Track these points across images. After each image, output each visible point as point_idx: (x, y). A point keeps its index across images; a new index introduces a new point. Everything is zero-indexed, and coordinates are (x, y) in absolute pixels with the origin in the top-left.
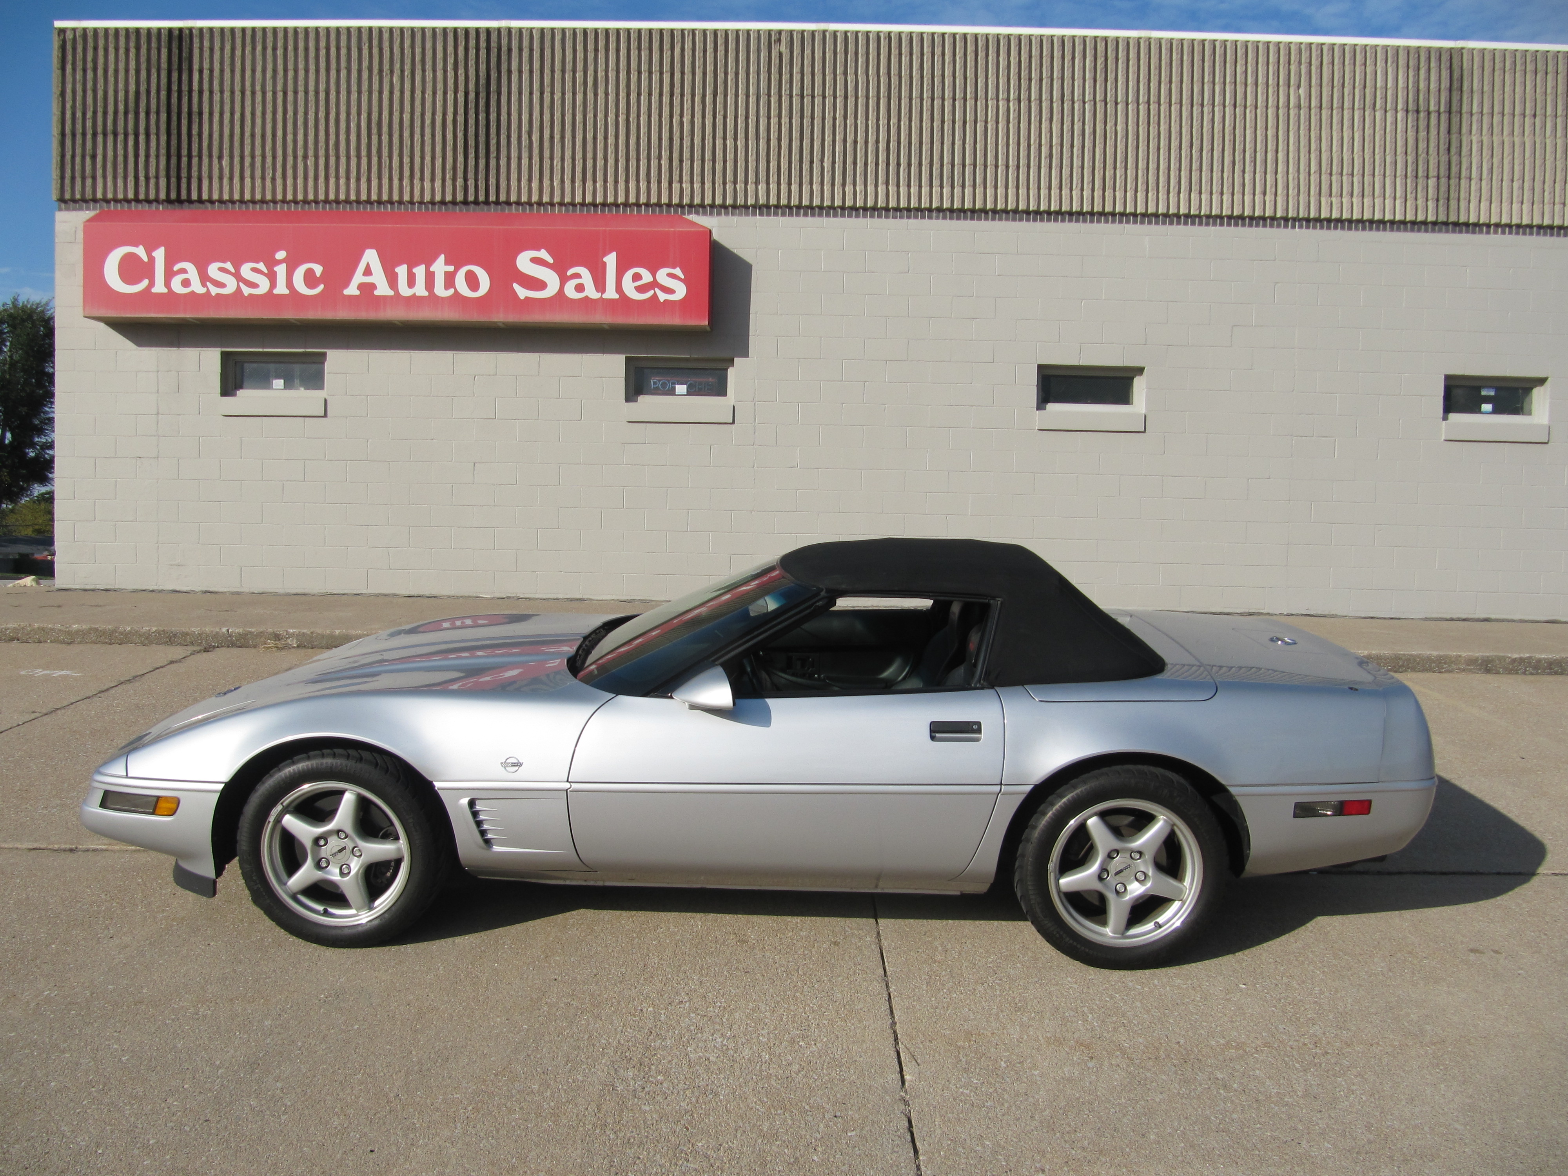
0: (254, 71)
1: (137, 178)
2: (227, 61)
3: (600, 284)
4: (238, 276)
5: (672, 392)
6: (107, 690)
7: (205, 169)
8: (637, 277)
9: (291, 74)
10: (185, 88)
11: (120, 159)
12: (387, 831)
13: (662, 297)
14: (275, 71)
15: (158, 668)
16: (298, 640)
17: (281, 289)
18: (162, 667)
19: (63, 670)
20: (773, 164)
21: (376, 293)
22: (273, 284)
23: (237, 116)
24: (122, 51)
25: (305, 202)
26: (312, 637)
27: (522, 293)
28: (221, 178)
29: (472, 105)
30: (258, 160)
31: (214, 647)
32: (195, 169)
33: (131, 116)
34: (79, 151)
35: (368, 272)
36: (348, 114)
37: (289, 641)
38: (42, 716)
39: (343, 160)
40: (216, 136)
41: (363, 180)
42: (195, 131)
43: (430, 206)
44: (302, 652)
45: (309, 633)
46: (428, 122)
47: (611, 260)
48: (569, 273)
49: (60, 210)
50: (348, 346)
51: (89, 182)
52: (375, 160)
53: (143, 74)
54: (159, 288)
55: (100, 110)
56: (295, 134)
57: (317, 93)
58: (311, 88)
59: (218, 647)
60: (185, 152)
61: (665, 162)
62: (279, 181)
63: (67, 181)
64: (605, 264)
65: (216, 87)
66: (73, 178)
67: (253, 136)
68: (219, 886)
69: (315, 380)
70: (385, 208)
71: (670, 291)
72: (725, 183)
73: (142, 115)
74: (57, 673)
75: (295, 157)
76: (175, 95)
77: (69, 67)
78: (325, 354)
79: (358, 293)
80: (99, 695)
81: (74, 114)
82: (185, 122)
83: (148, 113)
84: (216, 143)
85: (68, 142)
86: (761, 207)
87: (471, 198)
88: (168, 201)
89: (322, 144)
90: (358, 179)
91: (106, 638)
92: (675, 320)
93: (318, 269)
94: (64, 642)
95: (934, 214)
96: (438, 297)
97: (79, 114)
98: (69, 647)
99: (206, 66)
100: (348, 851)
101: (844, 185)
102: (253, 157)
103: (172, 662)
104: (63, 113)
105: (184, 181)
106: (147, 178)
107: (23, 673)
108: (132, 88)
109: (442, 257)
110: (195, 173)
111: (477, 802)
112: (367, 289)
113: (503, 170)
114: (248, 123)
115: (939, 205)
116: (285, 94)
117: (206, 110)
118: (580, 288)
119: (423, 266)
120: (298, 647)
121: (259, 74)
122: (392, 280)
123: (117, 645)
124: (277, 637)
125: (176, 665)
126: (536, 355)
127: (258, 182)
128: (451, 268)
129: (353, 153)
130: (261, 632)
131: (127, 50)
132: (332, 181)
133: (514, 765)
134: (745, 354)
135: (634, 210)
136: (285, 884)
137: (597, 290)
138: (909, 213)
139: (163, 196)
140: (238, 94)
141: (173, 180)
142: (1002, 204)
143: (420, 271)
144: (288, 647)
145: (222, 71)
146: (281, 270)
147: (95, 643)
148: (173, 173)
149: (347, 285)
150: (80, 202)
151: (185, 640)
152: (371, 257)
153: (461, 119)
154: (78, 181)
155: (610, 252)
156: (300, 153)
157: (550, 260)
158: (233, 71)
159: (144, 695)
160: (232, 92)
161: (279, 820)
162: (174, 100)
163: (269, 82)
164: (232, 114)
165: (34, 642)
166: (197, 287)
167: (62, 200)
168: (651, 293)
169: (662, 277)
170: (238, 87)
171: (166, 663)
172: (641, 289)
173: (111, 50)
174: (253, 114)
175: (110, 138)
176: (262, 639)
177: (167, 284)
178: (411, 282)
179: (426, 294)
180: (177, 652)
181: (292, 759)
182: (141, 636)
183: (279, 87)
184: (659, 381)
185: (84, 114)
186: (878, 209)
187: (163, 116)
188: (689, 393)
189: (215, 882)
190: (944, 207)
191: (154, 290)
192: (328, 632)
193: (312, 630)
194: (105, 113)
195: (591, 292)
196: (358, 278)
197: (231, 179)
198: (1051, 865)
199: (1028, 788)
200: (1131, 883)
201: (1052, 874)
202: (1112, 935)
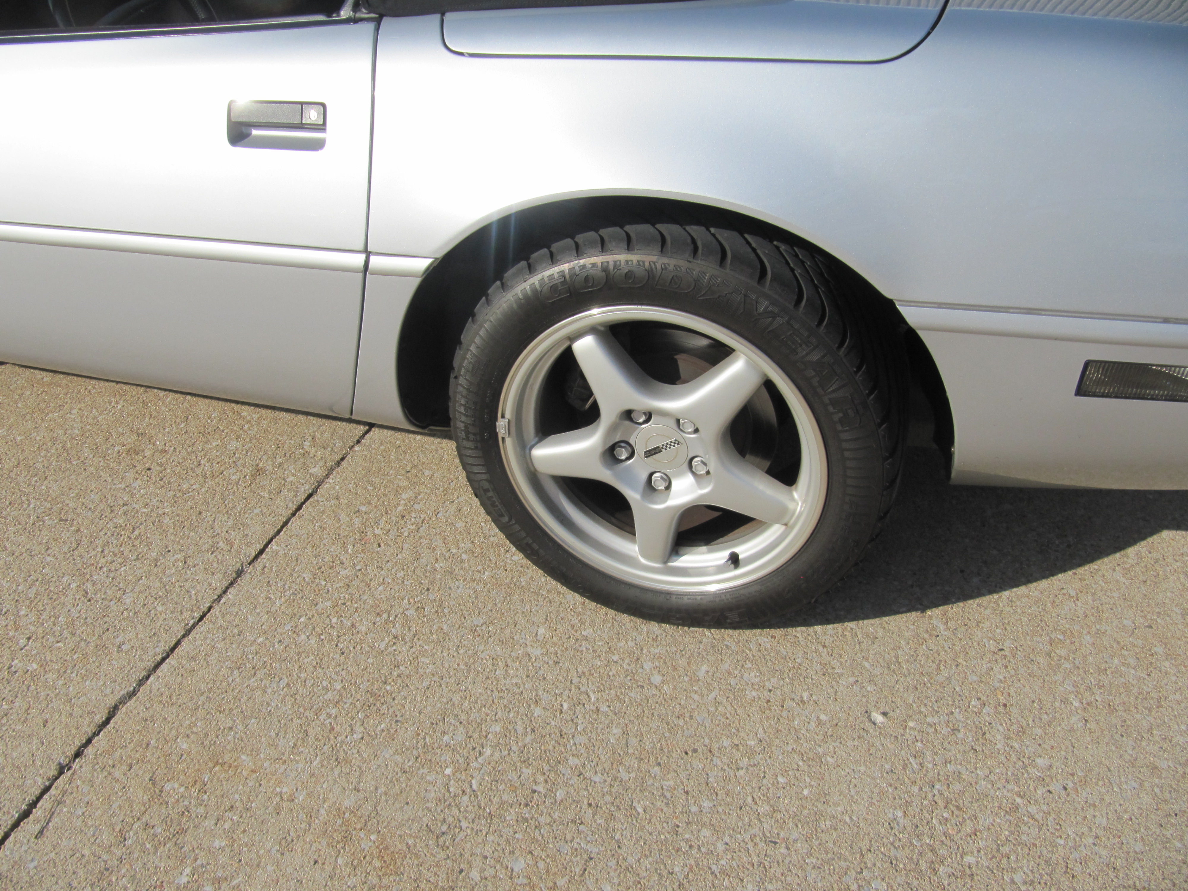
198: (501, 425)
199: (422, 264)
200: (680, 474)
201: (508, 441)
202: (643, 561)
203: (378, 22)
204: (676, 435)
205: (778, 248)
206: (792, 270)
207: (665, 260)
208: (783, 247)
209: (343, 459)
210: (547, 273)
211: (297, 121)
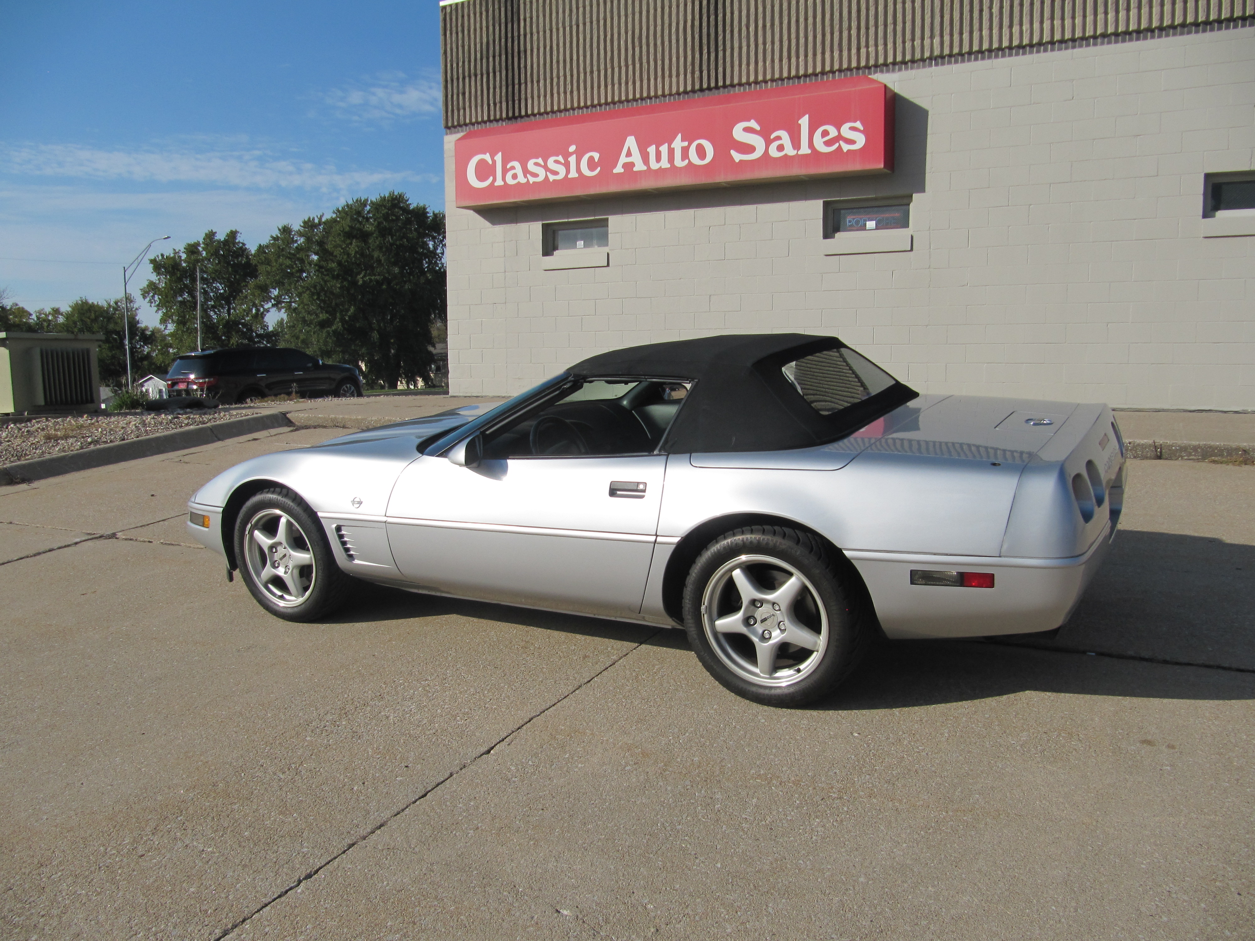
0: (557, 13)
1: (489, 105)
2: (541, 9)
3: (796, 143)
4: (546, 167)
5: (863, 228)
7: (529, 91)
8: (825, 133)
9: (581, 10)
10: (516, 34)
11: (479, 93)
13: (846, 147)
14: (571, 10)
17: (573, 174)
20: (947, 18)
21: (635, 169)
22: (568, 172)
23: (548, 48)
24: (478, 15)
25: (593, 106)
27: (737, 157)
28: (539, 97)
29: (705, 11)
30: (562, 79)
32: (523, 92)
33: (484, 61)
34: (455, 91)
35: (629, 154)
36: (619, 34)
39: (616, 70)
40: (535, 66)
41: (630, 83)
42: (522, 65)
43: (677, 96)
46: (674, 30)
47: (804, 122)
48: (772, 137)
49: (447, 134)
50: (622, 212)
51: (462, 112)
52: (638, 66)
53: (491, 28)
54: (499, 182)
55: (466, 60)
56: (585, 57)
57: (598, 21)
58: (594, 19)
60: (516, 81)
61: (854, 32)
62: (575, 93)
63: (449, 114)
64: (800, 125)
65: (535, 30)
66: (453, 111)
67: (558, 62)
69: (603, 239)
70: (646, 103)
71: (851, 142)
72: (904, 42)
73: (491, 59)
75: (585, 73)
76: (510, 40)
77: (448, 33)
78: (607, 219)
79: (622, 171)
81: (452, 65)
82: (516, 59)
83: (494, 57)
84: (535, 71)
85: (449, 86)
86: (936, 59)
87: (705, 86)
88: (508, 118)
89: (602, 60)
90: (627, 83)
92: (856, 166)
93: (596, 156)
95: (1099, 40)
96: (677, 167)
97: (455, 65)
99: (528, 15)
100: (287, 557)
101: (1011, 26)
102: (558, 78)
104: (446, 66)
105: (517, 102)
106: (495, 104)
108: (485, 40)
109: (679, 136)
110: (523, 96)
111: (341, 528)
112: (629, 166)
113: (728, 59)
114: (555, 53)
115: (1103, 31)
116: (578, 26)
117: (529, 48)
118: (781, 148)
119: (667, 144)
121: (561, 15)
122: (645, 158)
126: (754, 206)
127: (562, 95)
128: (686, 144)
129: (623, 64)
131: (481, 14)
132: (609, 87)
133: (358, 503)
134: (922, 190)
135: (829, 77)
136: (259, 576)
137: (794, 148)
138: (1074, 43)
139: (504, 116)
140: (548, 32)
141: (510, 103)
142: (1168, 21)
143: (664, 149)
145: (538, 17)
146: (572, 159)
148: (510, 98)
149: (615, 166)
150: (458, 127)
152: (631, 142)
153: (697, 23)
154: (456, 112)
155: (804, 115)
156: (588, 70)
157: (758, 128)
158: (544, 16)
160: (545, 32)
161: (251, 533)
162: (509, 44)
163: (567, 19)
164: (545, 48)
166: (521, 179)
167: (447, 127)
168: (837, 145)
169: (845, 130)
170: (548, 28)
172: (828, 143)
173: (472, 15)
174: (558, 45)
175: (473, 78)
177: (504, 179)
178: (658, 159)
179: (669, 166)
183: (574, 23)
184: (854, 219)
185: (458, 64)
186: (1044, 44)
187: (503, 57)
188: (877, 228)
190: (1109, 32)
191: (496, 184)
194: (470, 62)
195: (790, 151)
196: (623, 159)
197: (545, 96)
198: (703, 608)
199: (676, 540)
200: (775, 630)
201: (705, 616)
202: (762, 675)
203: (668, 456)
204: (773, 612)
205: (807, 535)
206: (811, 542)
207: (764, 537)
208: (809, 535)
209: (627, 654)
210: (722, 543)
211: (636, 488)
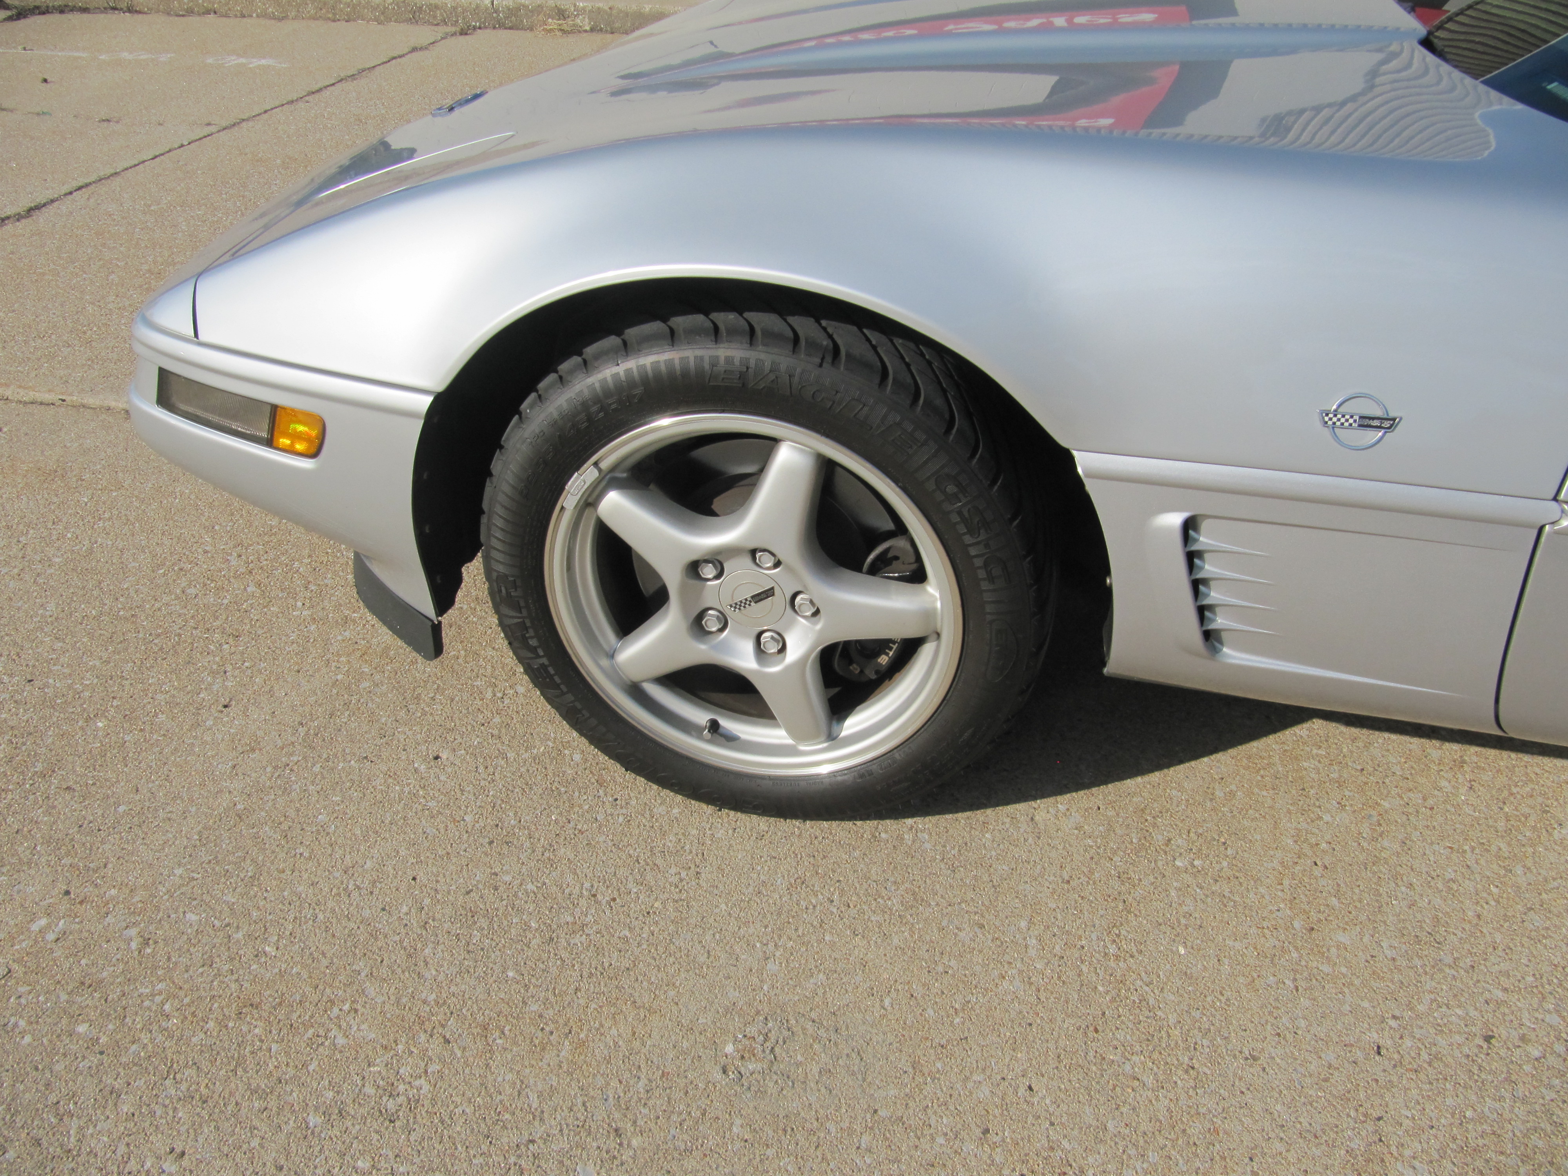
6: (319, 90)
12: (887, 550)
15: (394, 58)
16: (590, 19)
18: (400, 57)
19: (264, 58)
26: (611, 15)
31: (475, 28)
37: (578, 21)
38: (219, 131)
44: (598, 38)
45: (606, 8)
59: (480, 28)
68: (447, 635)
74: (255, 63)
80: (307, 98)
91: (328, 12)
94: (274, 18)
98: (279, 24)
100: (780, 600)
103: (414, 50)
107: (210, 61)
111: (1205, 526)
120: (592, 30)
123: (344, 22)
124: (561, 14)
125: (421, 53)
130: (539, 6)
133: (1366, 422)
136: (612, 656)
144: (577, 31)
147: (314, 18)
151: (435, 17)
159: (371, 99)
161: (590, 502)
165: (236, 16)
171: (406, 50)
176: (541, 17)
180: (423, 34)
181: (619, 333)
182: (375, 9)
189: (437, 629)
192: (634, 7)
193: (610, 4)
